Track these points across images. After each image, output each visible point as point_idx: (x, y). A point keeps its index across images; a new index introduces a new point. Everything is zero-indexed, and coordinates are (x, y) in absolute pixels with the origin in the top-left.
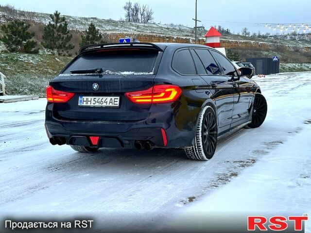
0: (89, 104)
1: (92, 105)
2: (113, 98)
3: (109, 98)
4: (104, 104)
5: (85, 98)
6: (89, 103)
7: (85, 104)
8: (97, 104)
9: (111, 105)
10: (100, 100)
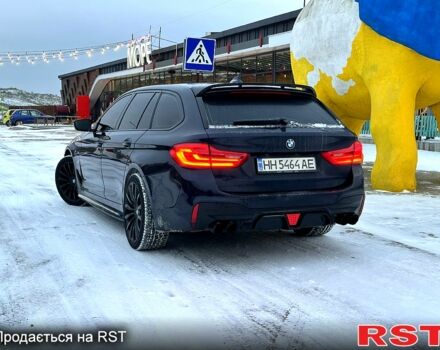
0: (274, 169)
1: (278, 169)
2: (306, 159)
3: (301, 160)
4: (296, 169)
5: (266, 161)
6: (274, 167)
7: (267, 169)
8: (286, 169)
9: (305, 168)
10: (288, 163)
